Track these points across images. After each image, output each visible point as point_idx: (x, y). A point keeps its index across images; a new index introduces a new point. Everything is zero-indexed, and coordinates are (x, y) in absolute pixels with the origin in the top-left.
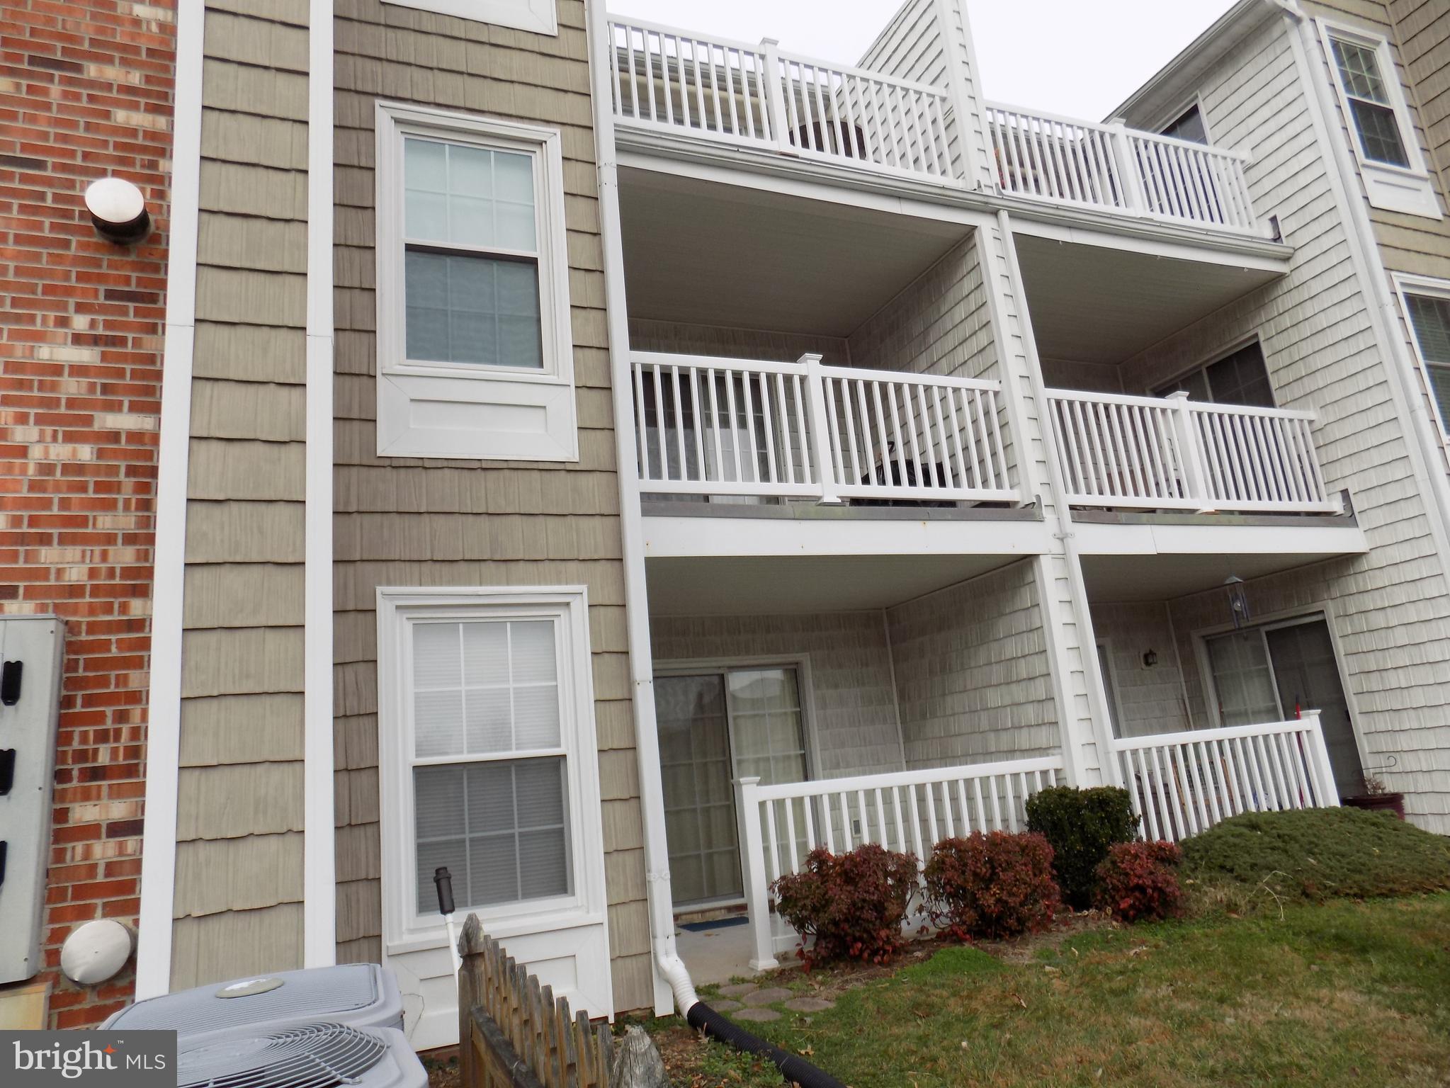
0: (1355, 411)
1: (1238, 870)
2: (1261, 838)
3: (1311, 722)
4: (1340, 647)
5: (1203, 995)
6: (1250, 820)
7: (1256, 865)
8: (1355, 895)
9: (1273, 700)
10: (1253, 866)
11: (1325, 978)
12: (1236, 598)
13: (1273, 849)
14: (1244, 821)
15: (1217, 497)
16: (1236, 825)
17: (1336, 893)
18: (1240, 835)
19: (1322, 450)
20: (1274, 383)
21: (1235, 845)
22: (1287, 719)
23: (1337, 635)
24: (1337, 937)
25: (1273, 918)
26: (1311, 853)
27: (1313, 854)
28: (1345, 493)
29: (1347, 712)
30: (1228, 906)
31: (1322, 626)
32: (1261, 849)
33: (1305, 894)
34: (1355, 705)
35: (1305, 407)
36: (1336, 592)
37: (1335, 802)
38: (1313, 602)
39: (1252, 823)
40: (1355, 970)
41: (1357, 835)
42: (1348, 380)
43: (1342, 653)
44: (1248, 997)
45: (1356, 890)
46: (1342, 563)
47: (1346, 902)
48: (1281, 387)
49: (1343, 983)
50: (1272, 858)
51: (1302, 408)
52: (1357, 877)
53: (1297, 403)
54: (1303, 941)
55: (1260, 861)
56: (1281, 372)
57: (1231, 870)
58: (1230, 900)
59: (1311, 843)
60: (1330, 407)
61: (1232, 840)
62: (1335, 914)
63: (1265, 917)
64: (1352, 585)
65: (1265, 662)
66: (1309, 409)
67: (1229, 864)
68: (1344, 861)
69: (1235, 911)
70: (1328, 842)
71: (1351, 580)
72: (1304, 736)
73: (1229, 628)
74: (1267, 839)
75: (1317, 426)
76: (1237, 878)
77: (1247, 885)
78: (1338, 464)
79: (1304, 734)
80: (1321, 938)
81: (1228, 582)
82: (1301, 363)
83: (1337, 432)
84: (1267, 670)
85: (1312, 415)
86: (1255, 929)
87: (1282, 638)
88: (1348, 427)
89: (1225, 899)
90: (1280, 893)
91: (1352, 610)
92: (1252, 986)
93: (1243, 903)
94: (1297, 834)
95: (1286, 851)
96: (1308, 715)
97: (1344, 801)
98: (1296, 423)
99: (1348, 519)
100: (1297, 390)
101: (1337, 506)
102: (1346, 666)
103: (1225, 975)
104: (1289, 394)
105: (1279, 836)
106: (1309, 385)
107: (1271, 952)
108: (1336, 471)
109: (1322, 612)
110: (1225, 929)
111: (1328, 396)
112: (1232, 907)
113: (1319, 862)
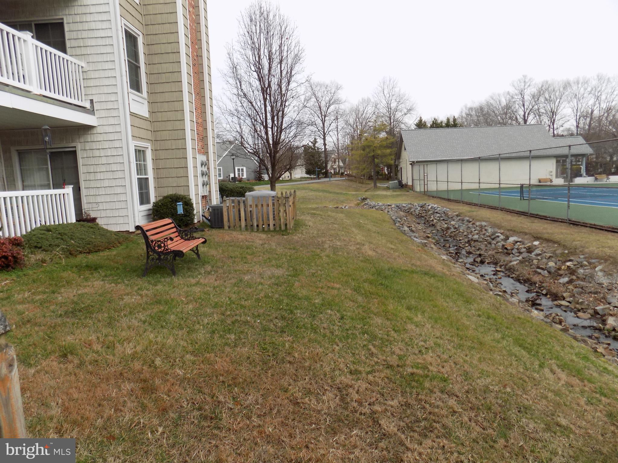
0: (101, 68)
1: (44, 247)
2: (52, 234)
3: (69, 190)
4: (80, 162)
5: (45, 293)
6: (47, 228)
7: (51, 245)
8: (87, 253)
9: (49, 180)
10: (50, 245)
11: (86, 279)
12: (47, 135)
13: (57, 238)
14: (45, 228)
15: (41, 88)
16: (41, 230)
17: (81, 252)
18: (44, 234)
19: (85, 80)
20: (68, 44)
21: (42, 238)
22: (54, 189)
23: (80, 157)
24: (87, 266)
25: (60, 263)
26: (72, 239)
27: (73, 239)
28: (92, 101)
29: (80, 188)
30: (42, 261)
31: (74, 153)
32: (53, 239)
33: (70, 254)
34: (83, 185)
35: (80, 60)
36: (82, 140)
37: (74, 221)
38: (72, 142)
39: (48, 229)
40: (96, 275)
41: (87, 232)
42: (100, 55)
43: (81, 164)
44: (63, 290)
45: (88, 251)
46: (86, 129)
47: (85, 255)
48: (71, 47)
49: (94, 280)
50: (57, 242)
51: (79, 59)
52: (88, 246)
53: (78, 57)
54: (74, 269)
55: (53, 243)
56: (72, 41)
57: (40, 248)
58: (42, 259)
59: (71, 235)
60: (91, 64)
61: (40, 236)
62: (82, 259)
63: (57, 263)
64: (89, 138)
65: (47, 165)
66: (82, 61)
67: (39, 245)
68: (84, 241)
69: (44, 263)
70: (78, 234)
71: (89, 136)
72: (66, 196)
73: (40, 148)
74: (55, 235)
75: (85, 70)
76: (44, 250)
77: (49, 253)
78: (90, 88)
79: (66, 195)
80: (81, 267)
81: (43, 128)
82: (81, 40)
83: (92, 75)
84: (47, 168)
85: (83, 64)
86: (55, 268)
87: (56, 156)
88: (97, 74)
89: (41, 259)
90: (61, 254)
91: (87, 148)
92: (63, 286)
93: (48, 259)
94: (66, 232)
95: (62, 239)
96: (68, 187)
97: (77, 221)
98: (77, 65)
99: (91, 111)
100: (78, 51)
101: (88, 105)
102: (82, 169)
103: (51, 285)
104: (74, 52)
105: (59, 233)
106: (84, 51)
107: (65, 274)
108: (90, 91)
109: (75, 147)
110: (42, 269)
111: (91, 59)
112: (43, 261)
113: (75, 242)
